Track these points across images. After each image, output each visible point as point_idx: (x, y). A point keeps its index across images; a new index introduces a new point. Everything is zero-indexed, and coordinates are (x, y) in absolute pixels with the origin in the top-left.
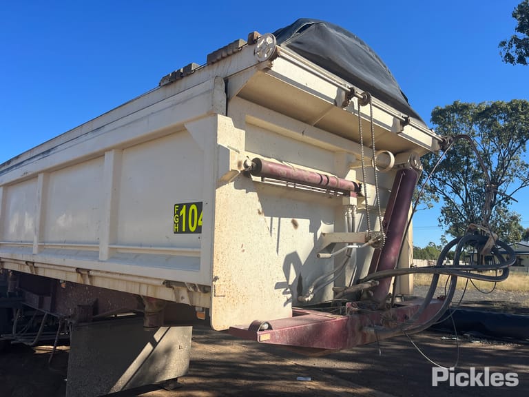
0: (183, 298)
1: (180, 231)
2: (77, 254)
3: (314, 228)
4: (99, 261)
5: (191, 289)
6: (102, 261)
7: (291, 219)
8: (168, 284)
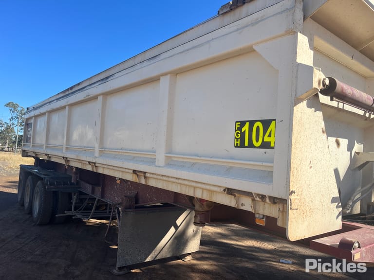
0: (242, 205)
1: (242, 145)
2: (133, 159)
3: (350, 148)
4: (156, 166)
5: (258, 199)
6: (159, 167)
7: (334, 139)
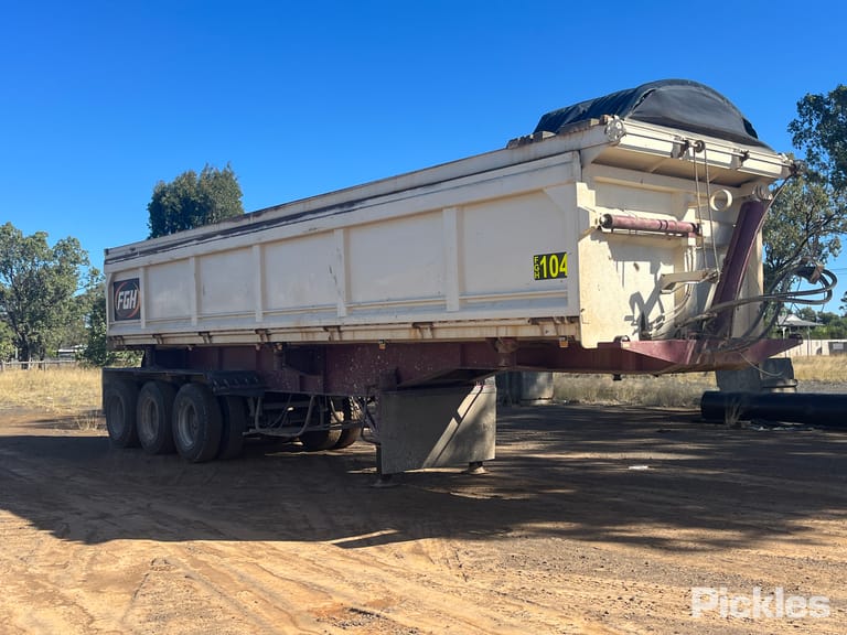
0: (547, 331)
1: (542, 278)
2: (411, 310)
3: (654, 270)
4: (448, 312)
5: (558, 322)
6: (452, 312)
7: (632, 263)
8: (534, 321)
